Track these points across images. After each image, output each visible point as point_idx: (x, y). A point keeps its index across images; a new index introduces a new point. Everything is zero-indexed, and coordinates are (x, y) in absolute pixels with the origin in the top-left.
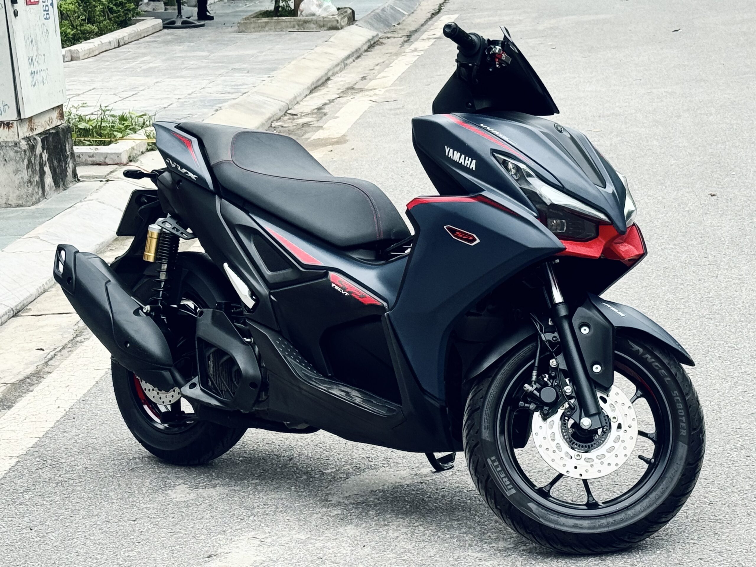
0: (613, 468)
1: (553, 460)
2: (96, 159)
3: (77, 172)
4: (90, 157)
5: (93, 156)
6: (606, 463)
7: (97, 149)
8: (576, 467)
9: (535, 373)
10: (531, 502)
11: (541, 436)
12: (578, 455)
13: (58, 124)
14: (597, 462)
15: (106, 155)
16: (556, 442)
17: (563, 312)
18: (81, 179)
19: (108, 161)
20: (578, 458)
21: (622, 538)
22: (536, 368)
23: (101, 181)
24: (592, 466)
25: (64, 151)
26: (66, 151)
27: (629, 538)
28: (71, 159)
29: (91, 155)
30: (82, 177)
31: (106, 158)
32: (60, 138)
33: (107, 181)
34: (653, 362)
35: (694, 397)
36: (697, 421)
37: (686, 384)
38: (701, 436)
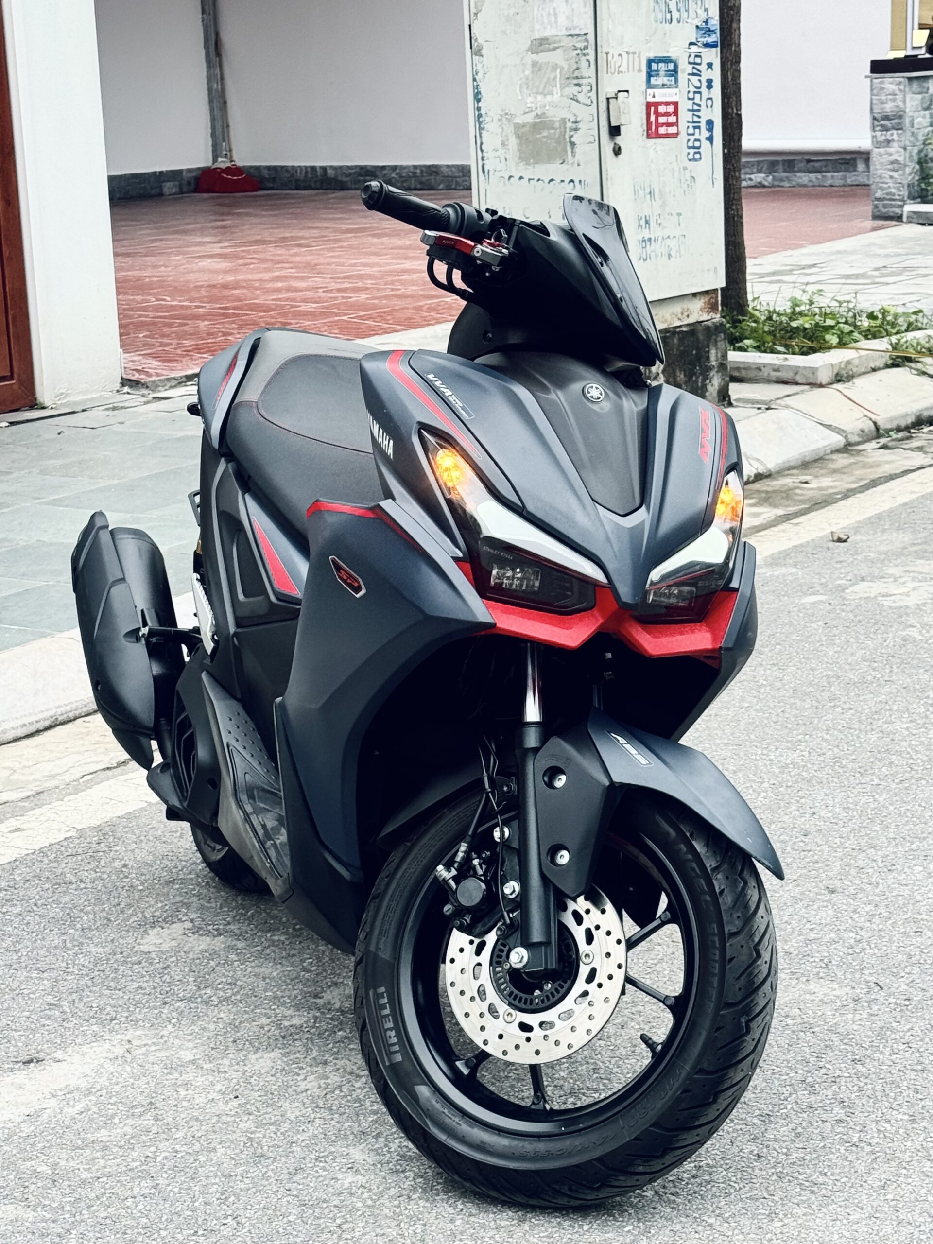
0: (562, 1051)
1: (467, 1015)
2: (783, 375)
3: (730, 393)
4: (775, 370)
5: (778, 370)
6: (552, 1040)
7: (786, 359)
8: (501, 1037)
9: (463, 847)
10: (425, 1084)
11: (458, 965)
12: (510, 1014)
13: (701, 319)
14: (537, 1032)
15: (797, 370)
16: (478, 982)
17: (532, 739)
18: (734, 403)
19: (799, 378)
20: (509, 1019)
21: (557, 1187)
22: (468, 839)
23: (759, 408)
24: (528, 1039)
25: (703, 360)
26: (708, 358)
27: (570, 1189)
28: (717, 372)
29: (776, 368)
30: (738, 400)
31: (796, 373)
32: (698, 339)
33: (767, 409)
34: (689, 860)
35: (748, 942)
36: (740, 989)
37: (739, 914)
38: (743, 1021)
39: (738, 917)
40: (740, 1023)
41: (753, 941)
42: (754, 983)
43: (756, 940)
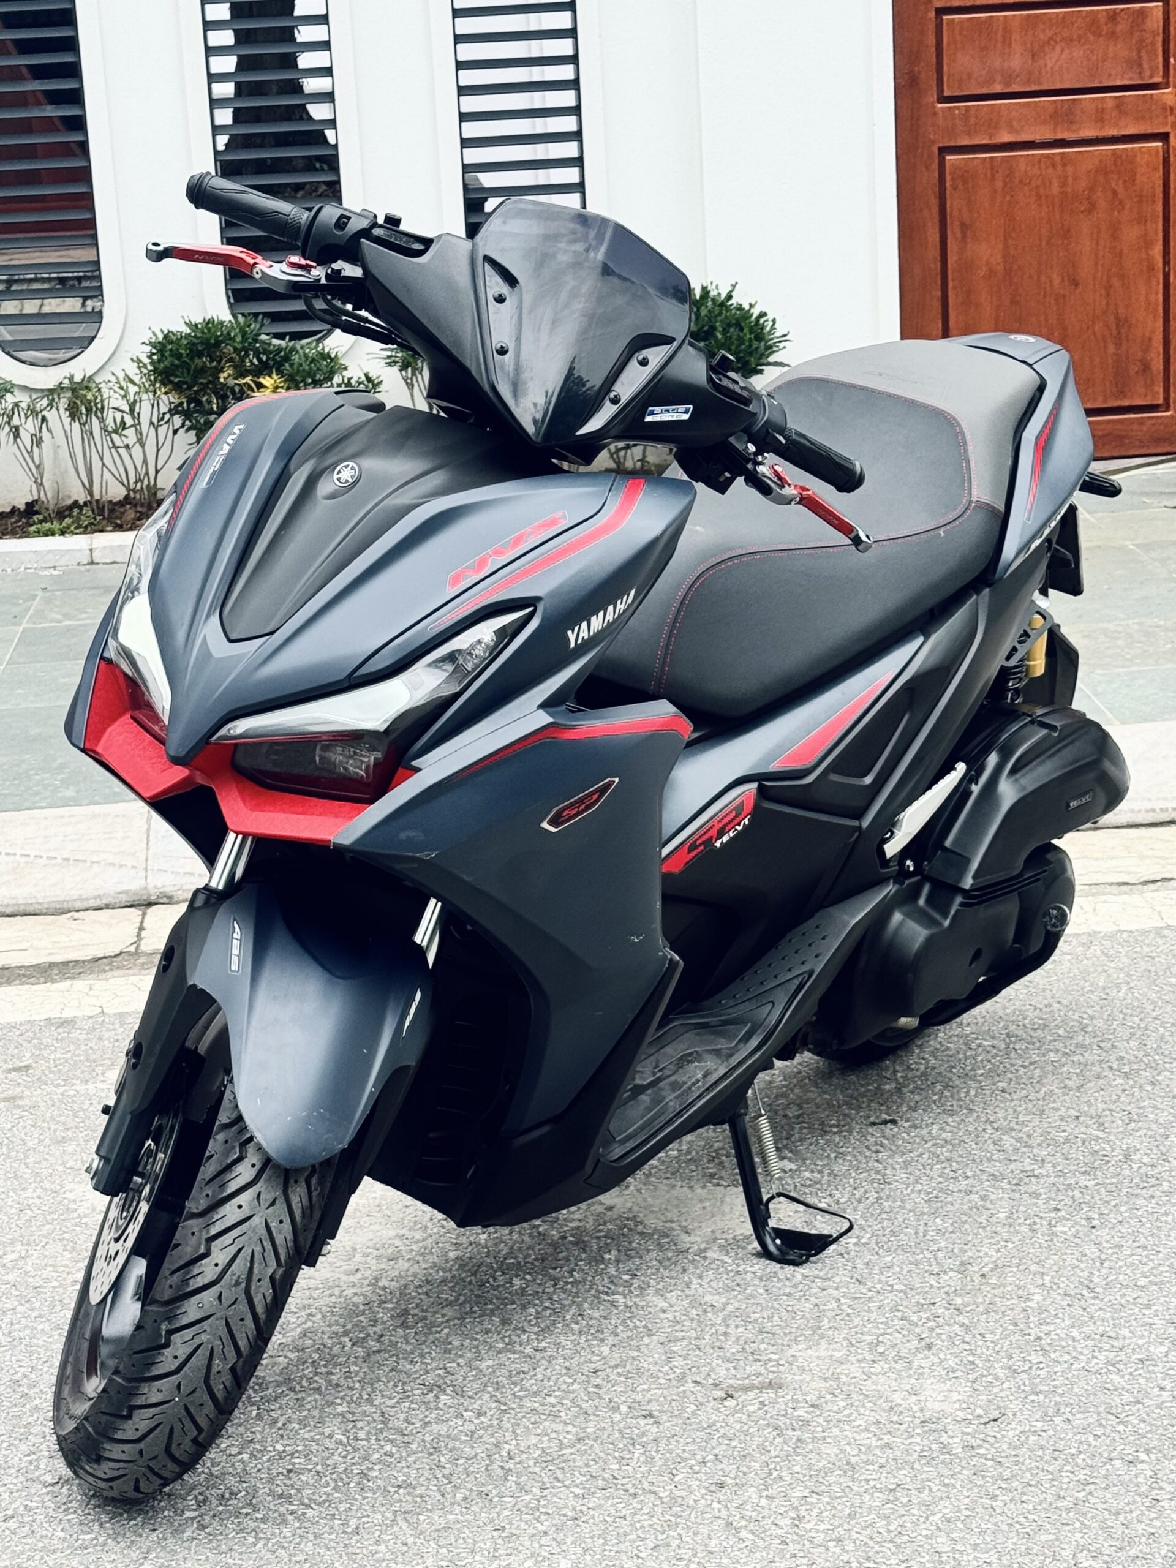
35: (200, 1231)
36: (171, 1287)
37: (210, 1193)
38: (164, 1327)
39: (207, 1195)
40: (159, 1329)
41: (208, 1232)
42: (188, 1285)
43: (214, 1231)
